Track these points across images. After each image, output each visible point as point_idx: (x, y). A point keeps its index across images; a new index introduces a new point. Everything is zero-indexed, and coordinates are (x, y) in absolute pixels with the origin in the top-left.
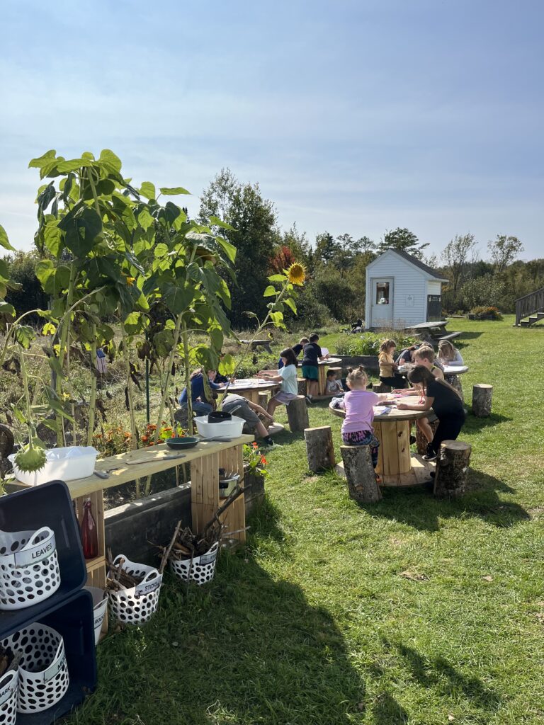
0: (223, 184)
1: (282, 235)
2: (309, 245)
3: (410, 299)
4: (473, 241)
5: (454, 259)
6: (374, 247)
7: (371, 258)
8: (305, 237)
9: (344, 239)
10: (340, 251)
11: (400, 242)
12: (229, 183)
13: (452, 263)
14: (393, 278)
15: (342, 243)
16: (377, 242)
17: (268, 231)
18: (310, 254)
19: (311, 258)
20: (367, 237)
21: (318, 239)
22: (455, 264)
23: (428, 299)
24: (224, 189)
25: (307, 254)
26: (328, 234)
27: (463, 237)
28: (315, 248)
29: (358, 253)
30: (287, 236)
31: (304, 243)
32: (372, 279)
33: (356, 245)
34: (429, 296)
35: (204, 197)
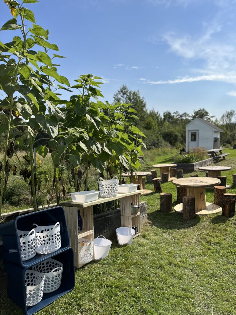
0: (123, 91)
1: (148, 112)
2: (160, 116)
3: (206, 139)
4: (234, 114)
5: (226, 121)
6: (189, 117)
7: (188, 121)
8: (159, 113)
9: (176, 114)
10: (174, 119)
11: (201, 115)
12: (126, 90)
13: (225, 123)
14: (198, 130)
15: (175, 115)
16: (190, 115)
17: (143, 110)
18: (161, 120)
19: (161, 122)
20: (186, 112)
21: (164, 114)
22: (226, 123)
23: (214, 139)
24: (124, 94)
25: (160, 120)
26: (169, 111)
27: (229, 112)
28: (163, 117)
29: (182, 119)
30: (150, 112)
31: (158, 115)
32: (189, 131)
33: (181, 116)
34: (214, 138)
35: (114, 96)
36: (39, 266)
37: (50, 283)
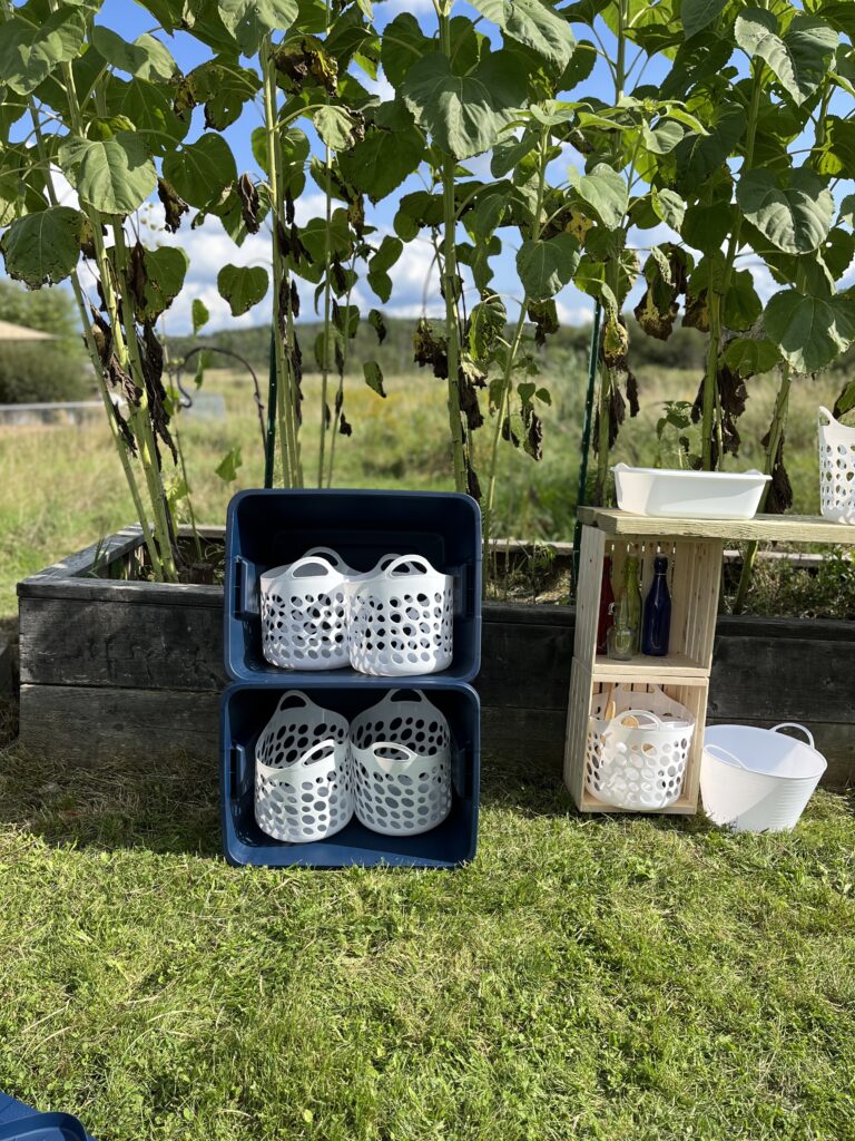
36: (288, 734)
37: (414, 798)
